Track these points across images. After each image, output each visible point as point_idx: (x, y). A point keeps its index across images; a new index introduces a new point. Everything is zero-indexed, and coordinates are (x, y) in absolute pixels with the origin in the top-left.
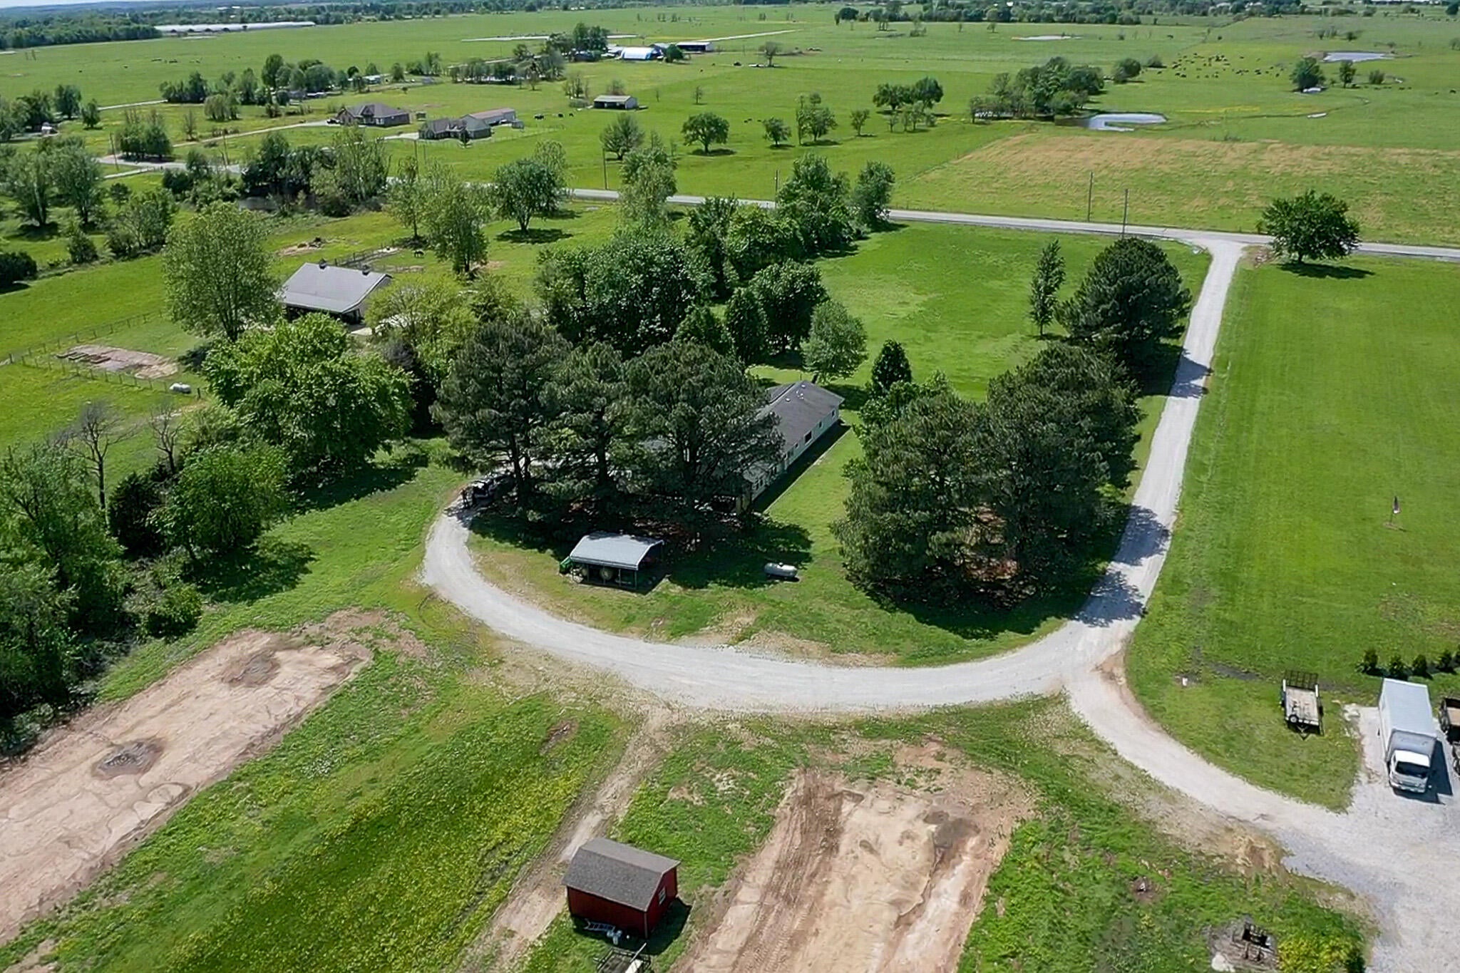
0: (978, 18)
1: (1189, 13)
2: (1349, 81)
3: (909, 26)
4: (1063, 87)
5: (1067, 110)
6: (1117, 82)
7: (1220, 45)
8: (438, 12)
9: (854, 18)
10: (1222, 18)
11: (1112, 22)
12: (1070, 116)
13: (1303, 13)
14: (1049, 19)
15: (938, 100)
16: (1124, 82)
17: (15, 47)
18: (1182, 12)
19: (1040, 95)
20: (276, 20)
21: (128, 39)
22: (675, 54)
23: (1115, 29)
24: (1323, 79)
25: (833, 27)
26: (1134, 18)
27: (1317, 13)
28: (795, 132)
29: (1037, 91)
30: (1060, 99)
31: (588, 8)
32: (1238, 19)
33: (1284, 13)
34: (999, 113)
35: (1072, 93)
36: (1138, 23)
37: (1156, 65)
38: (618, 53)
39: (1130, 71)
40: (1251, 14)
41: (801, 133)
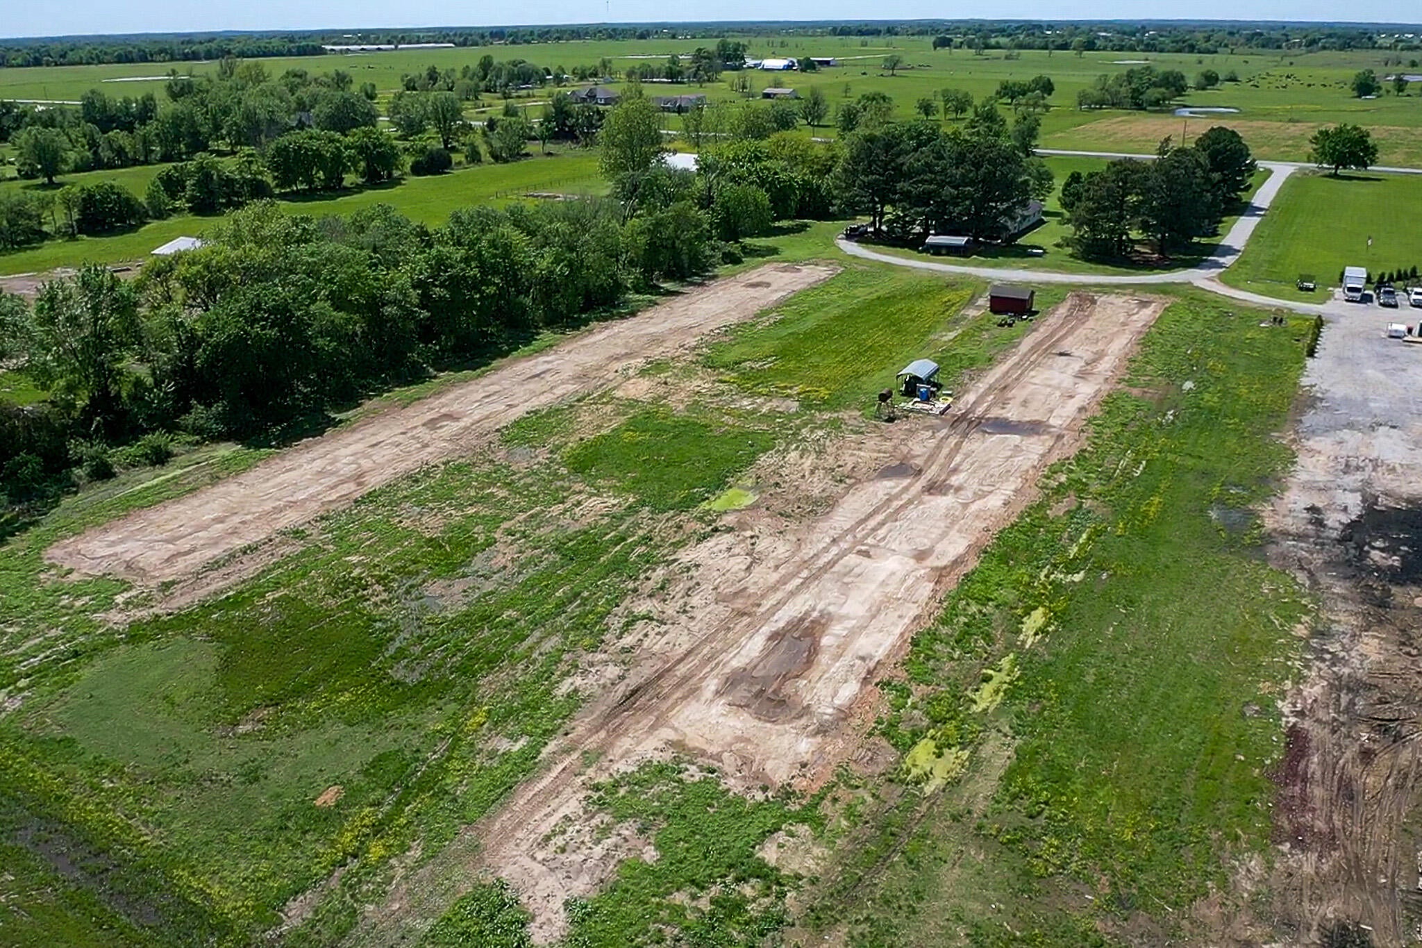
0: (1064, 47)
1: (1263, 46)
2: (1402, 91)
3: (1003, 52)
4: (1155, 85)
5: (1157, 103)
6: (1197, 89)
7: (1292, 68)
8: (559, 38)
9: (949, 45)
10: (1295, 51)
11: (1192, 52)
12: (1159, 106)
13: (1373, 48)
14: (1132, 49)
15: (1050, 94)
16: (1204, 89)
17: (207, 59)
18: (1257, 46)
19: (1134, 90)
20: (418, 43)
21: (299, 54)
22: (808, 66)
23: (1195, 56)
24: (1380, 88)
25: (933, 52)
26: (1212, 49)
27: (1386, 48)
28: (942, 110)
29: (1133, 86)
30: (1153, 93)
31: (694, 37)
32: (1311, 52)
33: (1355, 47)
34: (1101, 103)
35: (1163, 90)
36: (1216, 52)
37: (1233, 79)
38: (756, 66)
39: (1210, 80)
40: (1324, 48)
41: (946, 111)
